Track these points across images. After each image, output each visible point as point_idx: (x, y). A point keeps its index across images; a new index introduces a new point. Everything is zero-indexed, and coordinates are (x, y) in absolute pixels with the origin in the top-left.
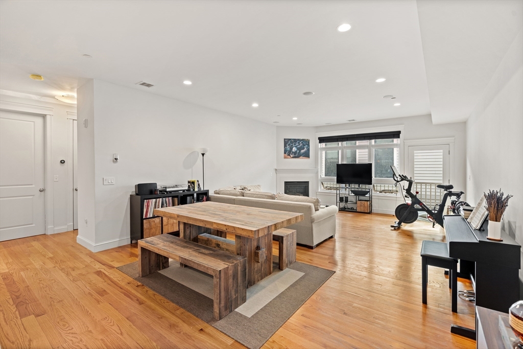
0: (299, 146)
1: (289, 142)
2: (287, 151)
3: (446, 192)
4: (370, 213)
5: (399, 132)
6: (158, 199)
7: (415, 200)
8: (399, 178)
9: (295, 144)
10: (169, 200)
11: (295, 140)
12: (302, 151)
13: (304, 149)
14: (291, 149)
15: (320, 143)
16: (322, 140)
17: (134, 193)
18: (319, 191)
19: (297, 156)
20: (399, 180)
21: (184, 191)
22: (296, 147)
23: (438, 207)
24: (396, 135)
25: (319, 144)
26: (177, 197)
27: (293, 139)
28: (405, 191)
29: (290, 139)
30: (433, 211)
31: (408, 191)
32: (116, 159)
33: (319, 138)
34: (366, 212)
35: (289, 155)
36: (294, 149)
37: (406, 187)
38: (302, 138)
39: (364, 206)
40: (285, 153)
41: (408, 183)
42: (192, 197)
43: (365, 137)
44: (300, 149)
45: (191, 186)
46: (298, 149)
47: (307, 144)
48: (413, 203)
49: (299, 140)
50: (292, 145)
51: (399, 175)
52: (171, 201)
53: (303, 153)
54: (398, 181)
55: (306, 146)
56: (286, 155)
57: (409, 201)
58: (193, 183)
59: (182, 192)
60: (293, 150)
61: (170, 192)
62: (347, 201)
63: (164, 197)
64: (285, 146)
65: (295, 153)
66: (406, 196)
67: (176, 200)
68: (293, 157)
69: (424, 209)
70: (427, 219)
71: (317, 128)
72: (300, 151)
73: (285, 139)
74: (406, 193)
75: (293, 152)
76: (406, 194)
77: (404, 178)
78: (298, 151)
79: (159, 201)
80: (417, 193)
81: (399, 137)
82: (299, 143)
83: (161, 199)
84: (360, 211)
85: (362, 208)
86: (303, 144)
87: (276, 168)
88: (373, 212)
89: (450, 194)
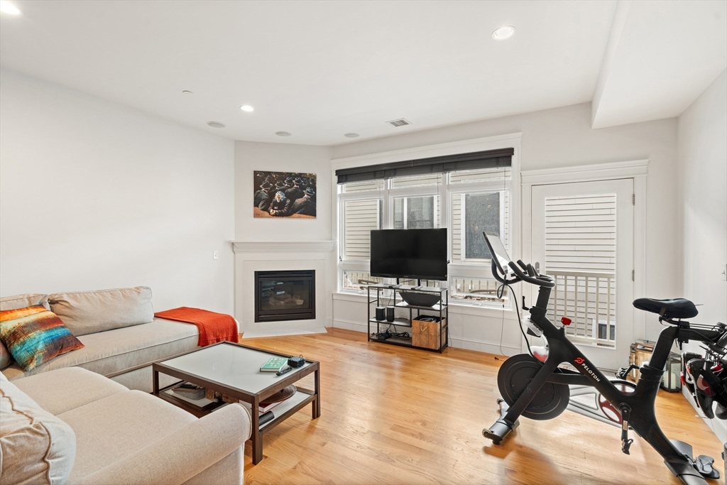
0: (289, 190)
1: (266, 179)
2: (261, 200)
3: (666, 325)
4: (442, 349)
5: (510, 152)
7: (561, 346)
8: (511, 271)
9: (280, 185)
11: (282, 176)
12: (299, 201)
13: (301, 195)
14: (272, 195)
15: (339, 182)
16: (344, 176)
18: (338, 292)
19: (286, 211)
20: (509, 278)
22: (283, 191)
23: (636, 375)
24: (502, 157)
25: (339, 186)
27: (276, 173)
28: (529, 315)
29: (269, 173)
30: (619, 387)
31: (538, 315)
33: (338, 172)
34: (433, 347)
35: (266, 209)
36: (279, 196)
37: (532, 302)
38: (297, 171)
39: (428, 335)
40: (256, 205)
41: (537, 287)
43: (432, 165)
44: (293, 196)
46: (288, 195)
47: (309, 186)
48: (555, 357)
49: (290, 174)
50: (274, 187)
51: (511, 265)
53: (301, 207)
54: (506, 282)
55: (308, 189)
56: (259, 209)
57: (540, 347)
60: (276, 197)
62: (391, 318)
64: (256, 188)
65: (281, 205)
66: (530, 332)
68: (276, 215)
69: (589, 375)
70: (600, 412)
71: (334, 149)
72: (293, 201)
73: (255, 173)
74: (533, 320)
75: (276, 204)
76: (532, 326)
77: (524, 273)
78: (288, 201)
80: (566, 321)
81: (509, 164)
82: (290, 182)
84: (418, 345)
85: (423, 337)
86: (301, 186)
87: (233, 240)
88: (449, 345)
89: (684, 333)
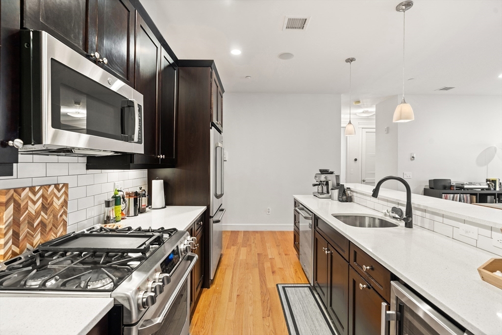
6: (456, 195)
10: (467, 197)
17: (428, 187)
21: (483, 189)
26: (476, 194)
32: (413, 157)
42: (493, 197)
45: (491, 185)
52: (469, 198)
58: (494, 181)
59: (480, 190)
61: (468, 189)
63: (461, 194)
67: (474, 197)
79: (457, 197)
83: (459, 195)
